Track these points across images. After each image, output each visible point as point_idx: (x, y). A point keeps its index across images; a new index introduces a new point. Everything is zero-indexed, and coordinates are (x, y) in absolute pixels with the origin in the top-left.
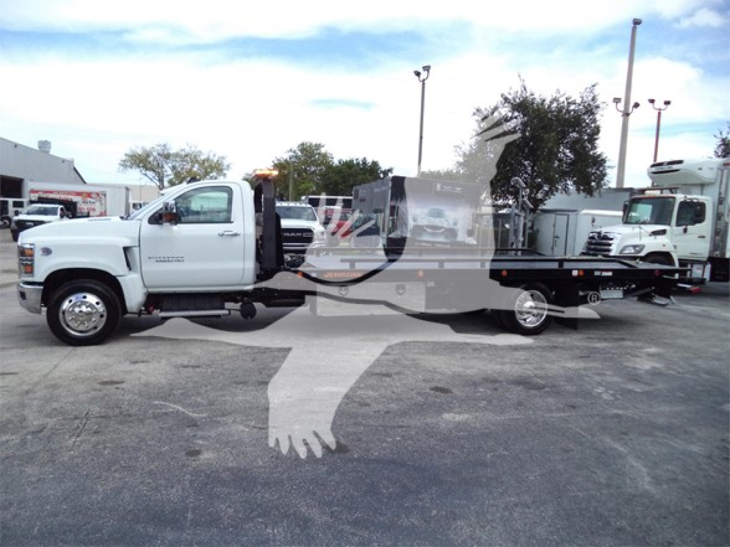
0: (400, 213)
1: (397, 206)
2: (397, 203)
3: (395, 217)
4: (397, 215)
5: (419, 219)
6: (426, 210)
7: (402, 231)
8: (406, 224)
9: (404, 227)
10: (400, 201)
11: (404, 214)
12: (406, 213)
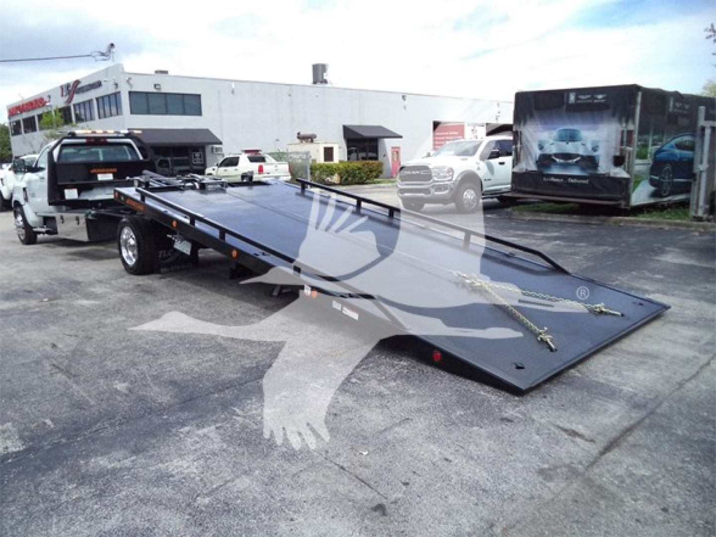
0: (523, 139)
1: (519, 131)
2: (519, 127)
3: (519, 146)
4: (521, 144)
5: (546, 146)
6: (555, 133)
7: (528, 164)
8: (530, 154)
9: (529, 158)
10: (525, 124)
11: (528, 141)
12: (530, 139)
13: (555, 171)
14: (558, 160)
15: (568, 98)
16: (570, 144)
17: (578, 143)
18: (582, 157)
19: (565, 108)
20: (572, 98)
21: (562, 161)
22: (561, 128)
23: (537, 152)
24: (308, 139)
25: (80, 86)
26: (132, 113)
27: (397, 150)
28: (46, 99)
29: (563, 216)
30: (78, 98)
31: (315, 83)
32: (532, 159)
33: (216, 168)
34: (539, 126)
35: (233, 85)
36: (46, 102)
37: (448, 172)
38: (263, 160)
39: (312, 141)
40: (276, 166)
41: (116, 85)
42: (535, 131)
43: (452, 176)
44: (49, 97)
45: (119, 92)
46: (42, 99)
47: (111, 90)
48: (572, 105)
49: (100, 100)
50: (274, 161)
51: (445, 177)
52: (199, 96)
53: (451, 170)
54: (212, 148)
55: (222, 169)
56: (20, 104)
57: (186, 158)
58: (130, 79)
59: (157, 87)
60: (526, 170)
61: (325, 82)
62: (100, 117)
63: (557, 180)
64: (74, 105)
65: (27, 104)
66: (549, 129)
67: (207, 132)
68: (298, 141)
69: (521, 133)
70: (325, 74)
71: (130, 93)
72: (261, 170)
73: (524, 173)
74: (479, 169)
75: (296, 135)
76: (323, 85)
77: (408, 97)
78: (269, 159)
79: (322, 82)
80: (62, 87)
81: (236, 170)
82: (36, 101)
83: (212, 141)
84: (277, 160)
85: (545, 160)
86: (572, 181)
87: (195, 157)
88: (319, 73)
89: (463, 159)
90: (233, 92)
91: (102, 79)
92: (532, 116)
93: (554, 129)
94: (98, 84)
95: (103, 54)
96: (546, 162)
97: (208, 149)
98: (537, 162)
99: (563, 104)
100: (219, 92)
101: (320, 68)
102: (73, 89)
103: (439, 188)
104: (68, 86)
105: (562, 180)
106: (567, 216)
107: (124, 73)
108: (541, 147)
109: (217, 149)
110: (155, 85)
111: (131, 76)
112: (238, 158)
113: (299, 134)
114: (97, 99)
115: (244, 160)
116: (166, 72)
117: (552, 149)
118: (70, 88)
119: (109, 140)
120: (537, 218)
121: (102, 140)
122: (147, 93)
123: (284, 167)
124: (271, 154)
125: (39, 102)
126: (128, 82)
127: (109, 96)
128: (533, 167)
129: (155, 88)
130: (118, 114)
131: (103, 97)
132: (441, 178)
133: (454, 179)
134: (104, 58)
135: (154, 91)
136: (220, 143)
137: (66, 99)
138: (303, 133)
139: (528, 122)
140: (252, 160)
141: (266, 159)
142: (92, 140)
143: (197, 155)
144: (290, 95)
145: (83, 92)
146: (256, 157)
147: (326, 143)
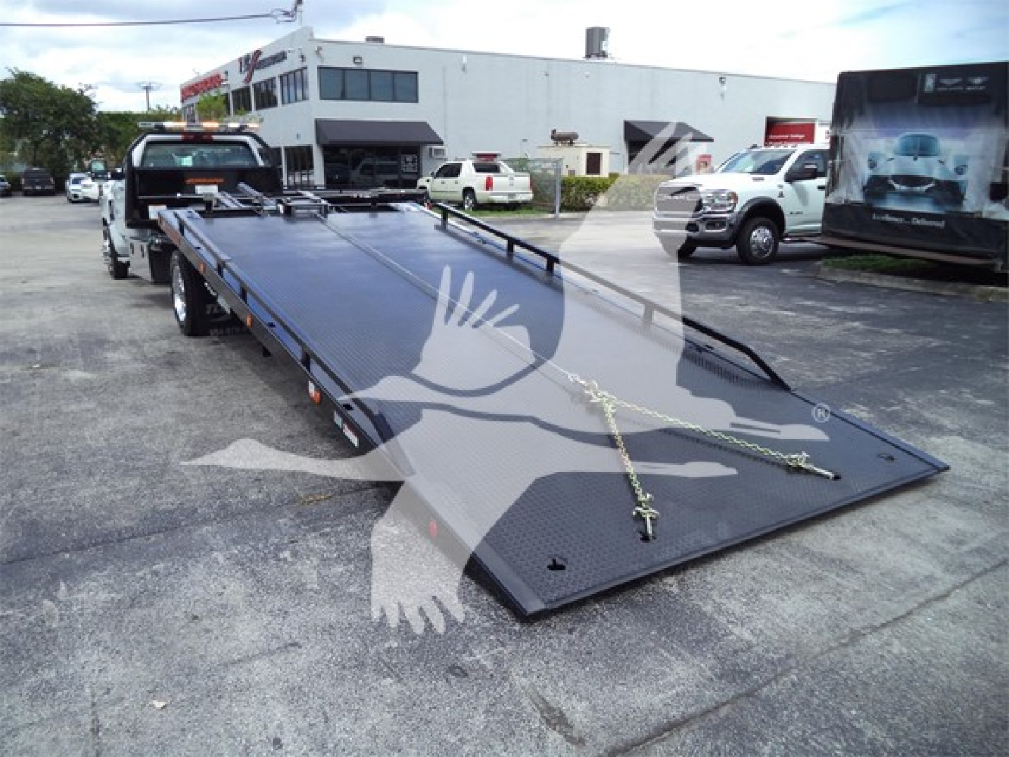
0: (846, 150)
1: (840, 135)
2: (841, 132)
3: (838, 161)
4: (842, 157)
5: (881, 162)
6: (896, 142)
7: (850, 191)
8: (855, 175)
9: (853, 182)
10: (848, 126)
11: (852, 153)
12: (857, 151)
13: (892, 204)
14: (897, 186)
15: (924, 80)
16: (920, 159)
17: (933, 160)
18: (938, 182)
19: (916, 100)
20: (930, 82)
21: (904, 188)
22: (908, 134)
23: (865, 172)
24: (566, 139)
25: (261, 58)
26: (322, 97)
27: (706, 160)
28: (223, 76)
29: (897, 279)
30: (260, 76)
31: (588, 56)
32: (857, 182)
33: (431, 178)
34: (873, 129)
35: (465, 59)
36: (222, 81)
37: (729, 199)
38: (495, 169)
39: (571, 143)
40: (512, 179)
41: (303, 57)
42: (866, 138)
43: (735, 204)
44: (227, 73)
45: (306, 68)
46: (218, 76)
47: (297, 65)
48: (928, 95)
49: (285, 78)
50: (511, 171)
51: (723, 206)
52: (416, 73)
53: (734, 196)
54: (431, 150)
55: (439, 180)
56: (195, 82)
57: (394, 163)
58: (320, 48)
59: (358, 61)
60: (846, 201)
61: (604, 55)
62: (283, 103)
63: (895, 220)
64: (255, 85)
65: (201, 83)
66: (888, 135)
67: (424, 126)
68: (552, 142)
69: (843, 139)
70: (604, 43)
71: (320, 68)
72: (489, 185)
73: (843, 206)
74: (781, 195)
75: (550, 134)
76: (601, 60)
77: (728, 80)
78: (505, 168)
79: (598, 55)
80: (240, 60)
81: (456, 182)
82: (211, 79)
83: (432, 139)
84: (516, 170)
85: (878, 186)
86: (918, 222)
87: (406, 162)
88: (595, 40)
89: (755, 179)
90: (464, 69)
91: (286, 49)
92: (861, 113)
93: (896, 134)
94: (281, 57)
95: (287, 14)
96: (877, 189)
97: (425, 151)
98: (864, 188)
99: (914, 93)
100: (444, 69)
101: (597, 35)
102: (252, 62)
103: (712, 223)
104: (247, 58)
105: (901, 220)
106: (903, 279)
107: (312, 40)
108: (872, 165)
109: (438, 151)
110: (355, 59)
111: (321, 45)
112: (460, 165)
113: (554, 132)
114: (281, 77)
115: (467, 168)
116: (380, 40)
117: (889, 168)
118: (250, 62)
119: (215, 137)
120: (856, 280)
121: (205, 137)
122: (344, 70)
123: (525, 180)
124: (510, 162)
125: (213, 81)
126: (317, 52)
127: (294, 72)
128: (857, 197)
129: (355, 62)
130: (304, 98)
131: (287, 75)
132: (716, 207)
133: (737, 209)
134: (290, 19)
135: (354, 66)
136: (441, 143)
137: (245, 76)
138: (559, 131)
139: (855, 122)
140: (479, 168)
141: (501, 169)
142: (192, 137)
143: (409, 159)
144: (547, 75)
145: (265, 67)
146: (487, 164)
147: (591, 147)
